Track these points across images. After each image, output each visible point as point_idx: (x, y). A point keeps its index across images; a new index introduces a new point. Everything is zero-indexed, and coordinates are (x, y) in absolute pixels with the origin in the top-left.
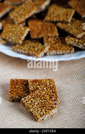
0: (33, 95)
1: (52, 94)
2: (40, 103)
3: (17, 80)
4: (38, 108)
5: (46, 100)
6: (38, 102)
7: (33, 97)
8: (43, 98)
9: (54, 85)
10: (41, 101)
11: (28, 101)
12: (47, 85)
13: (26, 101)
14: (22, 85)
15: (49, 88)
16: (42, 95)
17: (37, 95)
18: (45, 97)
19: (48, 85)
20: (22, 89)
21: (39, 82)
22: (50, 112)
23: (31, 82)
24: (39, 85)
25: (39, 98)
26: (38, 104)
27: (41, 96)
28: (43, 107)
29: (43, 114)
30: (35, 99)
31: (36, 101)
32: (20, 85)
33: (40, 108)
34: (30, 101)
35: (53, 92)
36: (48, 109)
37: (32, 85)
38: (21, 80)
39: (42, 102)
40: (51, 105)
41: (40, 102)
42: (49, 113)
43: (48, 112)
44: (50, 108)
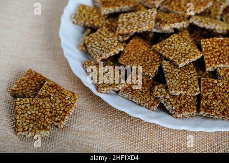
0: (34, 101)
1: (61, 112)
2: (34, 115)
3: (36, 74)
4: (26, 119)
5: (44, 115)
6: (33, 112)
7: (32, 103)
8: (42, 110)
9: (73, 104)
10: (37, 112)
11: (21, 105)
12: (64, 98)
13: (20, 104)
14: (37, 83)
15: (64, 104)
16: (44, 106)
17: (39, 103)
18: (46, 111)
19: (66, 100)
20: (34, 88)
21: (57, 90)
22: (38, 131)
23: (48, 84)
24: (55, 93)
25: (38, 108)
26: (32, 114)
27: (41, 107)
28: (34, 121)
29: (28, 130)
30: (32, 107)
31: (31, 110)
32: (35, 81)
33: (30, 120)
34: (23, 106)
35: (64, 110)
36: (38, 127)
37: (46, 90)
38: (41, 76)
39: (37, 115)
40: (45, 125)
41: (35, 113)
42: (36, 132)
43: (35, 130)
44: (42, 127)
